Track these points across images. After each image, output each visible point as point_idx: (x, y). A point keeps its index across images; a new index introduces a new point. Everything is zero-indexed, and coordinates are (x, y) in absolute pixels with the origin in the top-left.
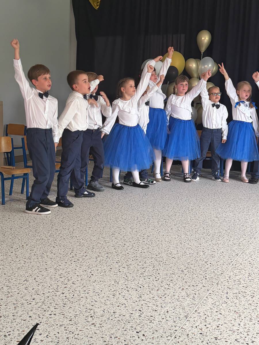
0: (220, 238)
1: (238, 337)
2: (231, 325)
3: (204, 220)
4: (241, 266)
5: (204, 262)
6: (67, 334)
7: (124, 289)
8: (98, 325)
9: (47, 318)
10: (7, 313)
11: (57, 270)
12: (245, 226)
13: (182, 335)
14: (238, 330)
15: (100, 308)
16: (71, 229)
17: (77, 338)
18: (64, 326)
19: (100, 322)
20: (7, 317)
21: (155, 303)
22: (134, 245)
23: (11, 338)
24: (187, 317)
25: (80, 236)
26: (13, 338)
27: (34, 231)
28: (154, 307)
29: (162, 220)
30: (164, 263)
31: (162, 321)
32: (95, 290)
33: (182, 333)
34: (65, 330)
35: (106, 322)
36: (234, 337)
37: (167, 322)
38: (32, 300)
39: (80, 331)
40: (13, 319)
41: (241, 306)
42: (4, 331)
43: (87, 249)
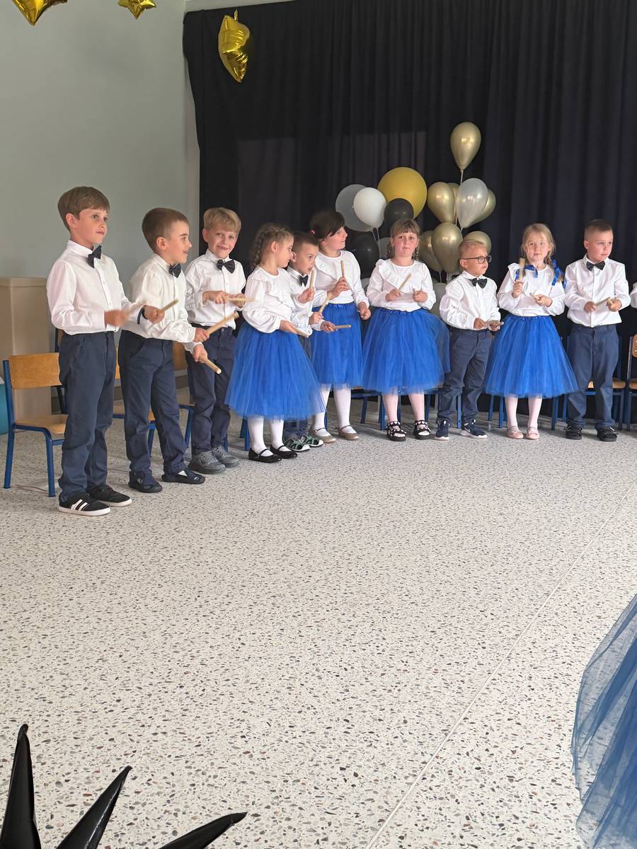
0: (510, 558)
1: (558, 775)
2: (541, 748)
3: (476, 521)
4: (556, 618)
5: (478, 611)
6: (192, 776)
7: (311, 674)
8: (257, 755)
9: (148, 741)
10: (62, 732)
11: (167, 636)
12: (560, 532)
13: (438, 772)
14: (556, 758)
15: (260, 716)
16: (196, 547)
17: (213, 786)
18: (184, 759)
19: (261, 748)
20: (61, 741)
21: (378, 704)
22: (330, 577)
23: (72, 788)
24: (447, 732)
25: (214, 561)
26: (75, 786)
27: (118, 552)
28: (377, 713)
29: (386, 522)
30: (395, 616)
31: (393, 742)
32: (249, 678)
33: (438, 769)
34: (186, 767)
35: (274, 749)
36: (548, 775)
37: (405, 744)
38: (115, 703)
39: (220, 768)
40: (76, 746)
41: (560, 705)
42: (55, 771)
43: (230, 588)
